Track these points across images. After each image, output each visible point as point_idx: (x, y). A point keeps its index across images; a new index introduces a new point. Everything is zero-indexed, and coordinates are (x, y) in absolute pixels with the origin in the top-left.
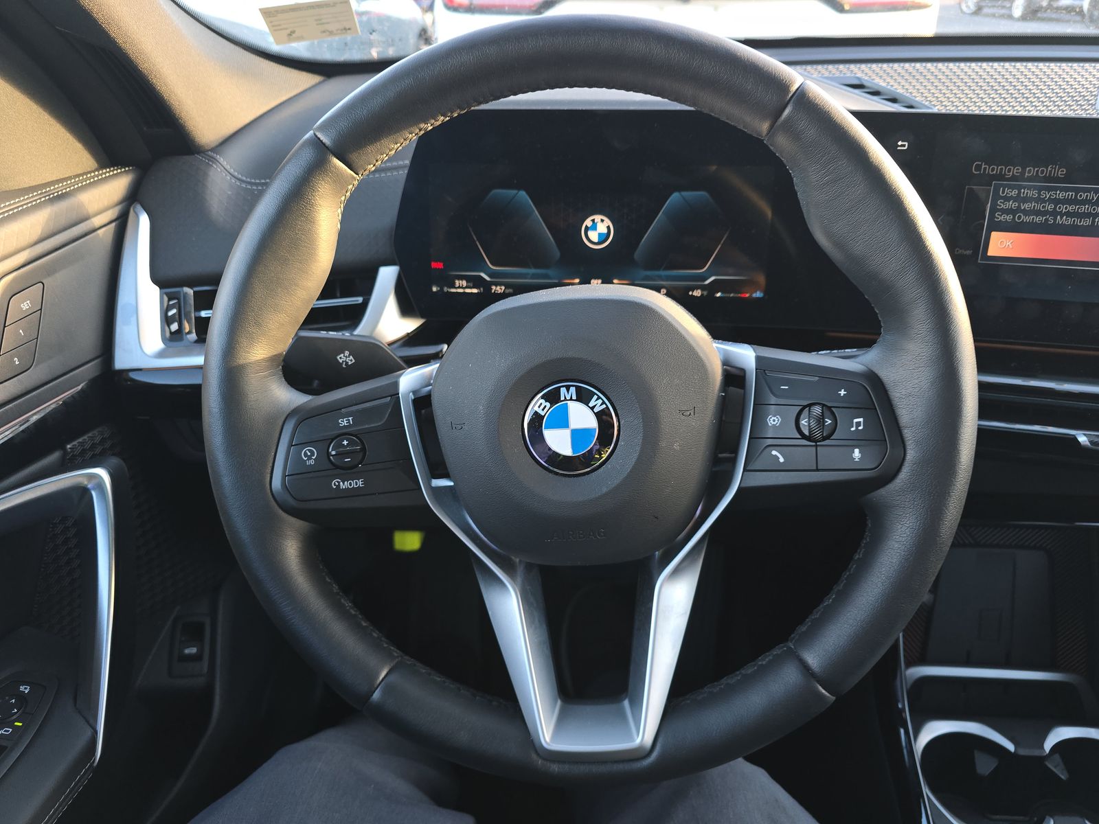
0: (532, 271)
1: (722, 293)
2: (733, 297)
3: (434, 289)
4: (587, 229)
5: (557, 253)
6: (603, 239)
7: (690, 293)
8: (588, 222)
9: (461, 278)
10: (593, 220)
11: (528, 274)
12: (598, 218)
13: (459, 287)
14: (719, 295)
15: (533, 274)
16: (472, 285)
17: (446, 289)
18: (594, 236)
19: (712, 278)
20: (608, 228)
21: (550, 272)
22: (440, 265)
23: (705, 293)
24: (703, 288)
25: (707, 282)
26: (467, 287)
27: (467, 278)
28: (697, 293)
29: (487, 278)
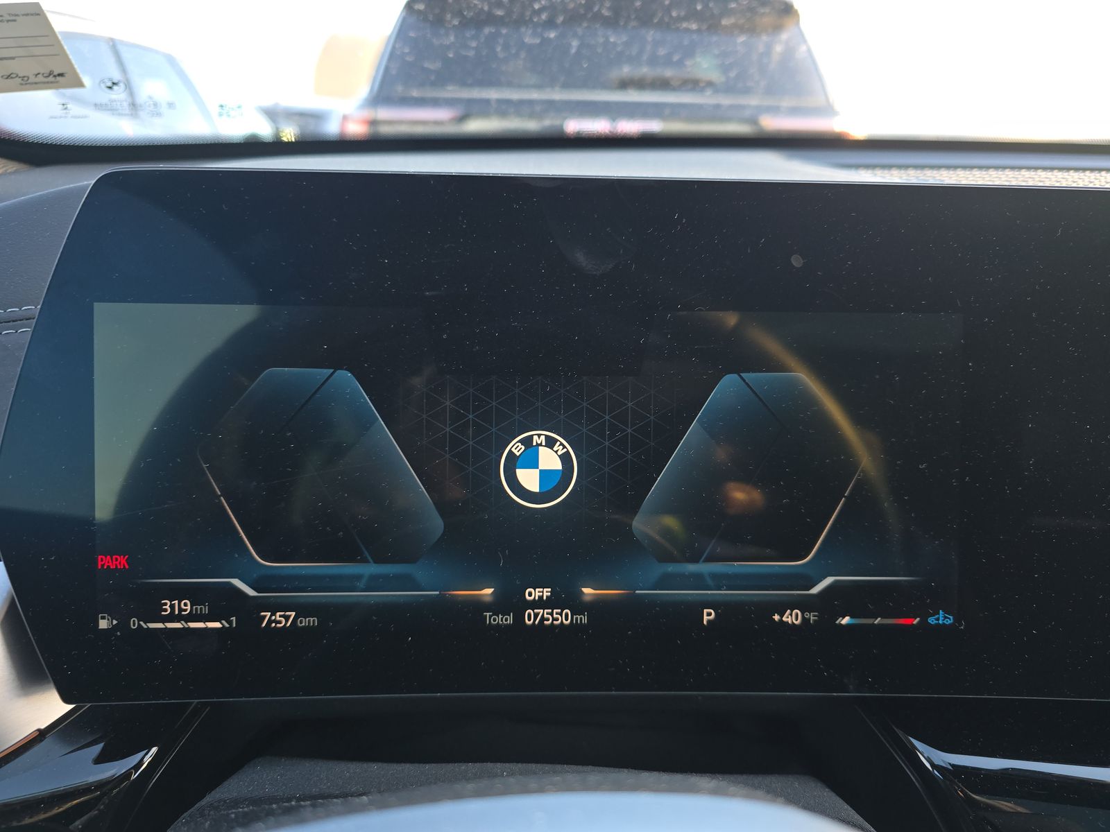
0: (370, 569)
1: (852, 617)
2: (879, 625)
3: (103, 624)
4: (513, 461)
5: (436, 524)
6: (550, 489)
7: (776, 617)
8: (516, 447)
9: (178, 593)
10: (527, 442)
11: (358, 577)
12: (539, 436)
13: (172, 618)
14: (846, 620)
15: (374, 578)
16: (206, 610)
17: (134, 623)
18: (529, 479)
19: (829, 580)
20: (565, 458)
21: (416, 571)
22: (121, 562)
23: (812, 617)
24: (804, 605)
25: (816, 590)
26: (192, 617)
27: (194, 594)
28: (792, 617)
29: (251, 592)
